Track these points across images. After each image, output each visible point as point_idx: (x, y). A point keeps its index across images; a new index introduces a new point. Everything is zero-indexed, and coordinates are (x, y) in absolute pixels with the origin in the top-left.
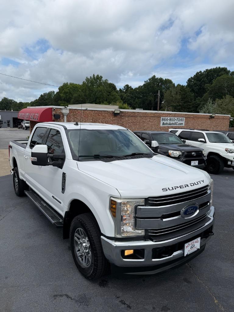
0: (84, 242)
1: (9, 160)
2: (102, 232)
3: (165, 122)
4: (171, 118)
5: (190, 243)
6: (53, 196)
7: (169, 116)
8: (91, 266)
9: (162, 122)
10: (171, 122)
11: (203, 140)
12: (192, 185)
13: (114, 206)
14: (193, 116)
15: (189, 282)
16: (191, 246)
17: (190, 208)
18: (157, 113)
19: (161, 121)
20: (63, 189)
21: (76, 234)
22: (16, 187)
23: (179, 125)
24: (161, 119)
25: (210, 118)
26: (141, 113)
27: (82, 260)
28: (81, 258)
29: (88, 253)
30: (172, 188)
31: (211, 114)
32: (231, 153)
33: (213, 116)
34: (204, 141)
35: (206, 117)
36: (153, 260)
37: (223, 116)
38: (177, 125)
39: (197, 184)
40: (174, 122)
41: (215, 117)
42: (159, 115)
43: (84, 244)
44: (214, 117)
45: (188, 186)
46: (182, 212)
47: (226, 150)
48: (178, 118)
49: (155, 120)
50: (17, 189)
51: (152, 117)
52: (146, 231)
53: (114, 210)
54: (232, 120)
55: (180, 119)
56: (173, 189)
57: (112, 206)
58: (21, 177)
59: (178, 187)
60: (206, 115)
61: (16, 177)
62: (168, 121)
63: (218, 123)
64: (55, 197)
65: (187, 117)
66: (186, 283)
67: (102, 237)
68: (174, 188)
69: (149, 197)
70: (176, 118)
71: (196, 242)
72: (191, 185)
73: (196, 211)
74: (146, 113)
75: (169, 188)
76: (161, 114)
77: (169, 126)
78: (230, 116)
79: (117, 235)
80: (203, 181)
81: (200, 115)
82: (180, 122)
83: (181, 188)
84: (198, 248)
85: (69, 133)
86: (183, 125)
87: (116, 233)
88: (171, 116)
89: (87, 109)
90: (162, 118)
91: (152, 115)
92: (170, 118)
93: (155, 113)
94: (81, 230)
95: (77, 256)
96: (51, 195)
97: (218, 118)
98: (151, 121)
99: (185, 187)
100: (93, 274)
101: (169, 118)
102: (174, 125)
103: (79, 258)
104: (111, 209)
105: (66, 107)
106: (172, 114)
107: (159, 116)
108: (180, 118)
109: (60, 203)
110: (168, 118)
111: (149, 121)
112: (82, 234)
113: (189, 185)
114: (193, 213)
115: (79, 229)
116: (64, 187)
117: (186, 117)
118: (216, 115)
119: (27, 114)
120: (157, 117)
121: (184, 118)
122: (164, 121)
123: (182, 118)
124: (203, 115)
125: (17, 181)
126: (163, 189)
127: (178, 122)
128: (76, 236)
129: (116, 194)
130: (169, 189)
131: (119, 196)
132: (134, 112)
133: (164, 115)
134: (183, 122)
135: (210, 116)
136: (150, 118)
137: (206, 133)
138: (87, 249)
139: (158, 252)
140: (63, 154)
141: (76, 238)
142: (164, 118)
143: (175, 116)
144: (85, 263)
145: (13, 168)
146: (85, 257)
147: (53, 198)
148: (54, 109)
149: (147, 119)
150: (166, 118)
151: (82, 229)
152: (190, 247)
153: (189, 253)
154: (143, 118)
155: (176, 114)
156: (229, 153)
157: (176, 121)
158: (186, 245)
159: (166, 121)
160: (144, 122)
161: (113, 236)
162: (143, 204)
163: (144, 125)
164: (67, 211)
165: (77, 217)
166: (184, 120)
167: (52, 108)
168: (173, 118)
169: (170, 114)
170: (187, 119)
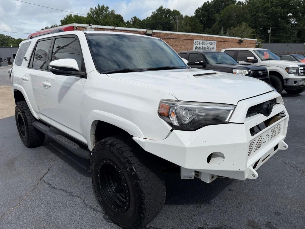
3: (198, 46)
4: (204, 41)
7: (201, 39)
9: (194, 46)
10: (204, 46)
14: (224, 40)
19: (194, 44)
23: (211, 50)
24: (194, 43)
25: (239, 42)
26: (173, 34)
31: (240, 38)
33: (242, 39)
35: (236, 41)
37: (250, 40)
38: (209, 50)
40: (206, 46)
41: (244, 42)
42: (192, 38)
44: (242, 41)
48: (210, 41)
49: (188, 43)
51: (185, 40)
54: (258, 45)
60: (236, 39)
62: (201, 44)
65: (219, 41)
70: (208, 42)
74: (179, 35)
76: (194, 37)
77: (202, 50)
78: (256, 40)
81: (230, 38)
82: (212, 46)
86: (215, 50)
88: (203, 39)
89: (115, 28)
90: (195, 41)
91: (185, 38)
93: (189, 35)
97: (247, 42)
98: (184, 44)
101: (201, 41)
102: (206, 50)
105: (91, 24)
106: (204, 36)
108: (212, 42)
110: (200, 41)
111: (182, 44)
117: (217, 40)
118: (245, 39)
120: (189, 39)
121: (216, 42)
122: (196, 45)
123: (214, 42)
124: (233, 39)
127: (210, 46)
132: (166, 33)
133: (197, 38)
134: (215, 46)
135: (239, 40)
136: (183, 41)
142: (197, 41)
143: (207, 39)
148: (77, 28)
149: (180, 42)
150: (199, 41)
154: (176, 41)
155: (208, 36)
157: (208, 45)
159: (199, 44)
160: (177, 45)
163: (177, 49)
167: (73, 26)
168: (206, 41)
169: (203, 37)
170: (218, 43)
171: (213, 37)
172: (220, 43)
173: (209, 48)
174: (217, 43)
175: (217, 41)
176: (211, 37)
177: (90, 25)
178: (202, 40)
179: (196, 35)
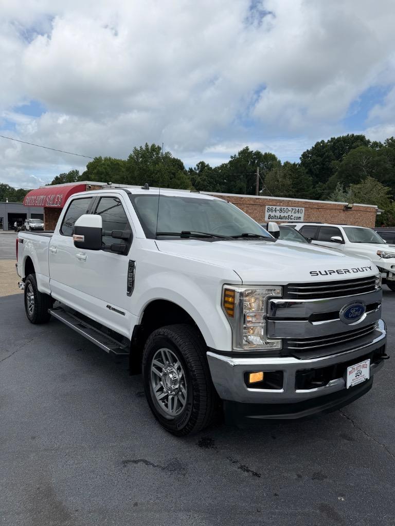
0: (172, 372)
1: (15, 266)
2: (208, 345)
3: (273, 214)
4: (283, 207)
5: (356, 367)
6: (108, 306)
7: (278, 204)
8: (186, 409)
9: (267, 215)
10: (282, 215)
11: (339, 238)
12: (355, 270)
13: (230, 299)
14: (318, 206)
15: (350, 439)
16: (356, 372)
17: (354, 307)
18: (259, 199)
19: (266, 211)
20: (130, 289)
21: (155, 362)
22: (30, 309)
23: (296, 220)
24: (266, 209)
25: (345, 209)
26: (232, 197)
27: (166, 405)
28: (163, 402)
29: (179, 389)
30: (325, 271)
31: (347, 204)
32: (387, 258)
33: (350, 205)
34: (341, 240)
35: (339, 208)
36: (298, 391)
37: (365, 207)
38: (292, 220)
39: (362, 270)
40: (286, 215)
41: (353, 209)
42: (262, 203)
43: (171, 376)
44: (351, 208)
45: (348, 271)
46: (342, 312)
47: (378, 254)
48: (294, 208)
49: (256, 209)
50: (31, 313)
51: (251, 205)
52: (284, 341)
53: (231, 306)
54: (380, 213)
55: (297, 210)
56: (327, 274)
57: (226, 299)
58: (41, 288)
59: (334, 272)
60: (339, 205)
61: (29, 291)
62: (278, 212)
63: (357, 219)
64: (113, 306)
65: (308, 208)
66: (346, 441)
67: (209, 353)
68: (328, 272)
69: (290, 285)
70: (290, 208)
71: (364, 367)
72: (353, 271)
73: (362, 314)
74: (242, 198)
75: (320, 272)
76: (266, 201)
77: (280, 220)
78: (376, 206)
79: (236, 347)
80: (370, 268)
81: (329, 204)
82: (297, 215)
83: (338, 273)
84: (366, 378)
85: (136, 200)
86: (302, 220)
87: (234, 345)
88: (281, 204)
90: (267, 207)
91: (252, 202)
92: (280, 207)
93: (257, 199)
94: (165, 352)
95: (156, 400)
96: (104, 305)
97: (358, 210)
98: (249, 211)
99: (345, 272)
100: (190, 424)
101: (278, 208)
102: (287, 220)
103: (160, 402)
104: (224, 305)
105: (110, 183)
106: (283, 200)
107: (262, 205)
108: (297, 208)
109: (123, 313)
110: (276, 207)
112: (167, 359)
113: (351, 271)
114: (359, 317)
115: (162, 350)
116: (130, 285)
117: (306, 206)
118: (355, 204)
119: (42, 197)
120: (258, 205)
121: (303, 209)
122: (270, 213)
123: (300, 208)
124: (334, 204)
125: (33, 297)
126: (311, 273)
127: (293, 214)
128: (154, 365)
129: (234, 278)
130: (321, 274)
131: (238, 282)
132: (222, 196)
133: (271, 203)
134: (302, 215)
135: (345, 207)
136: (248, 207)
137: (343, 228)
138: (175, 384)
139: (305, 377)
140: (128, 231)
141: (153, 369)
142: (271, 207)
143: (288, 204)
144: (172, 408)
145: (23, 276)
146: (173, 399)
147: (108, 309)
148: (90, 187)
149: (243, 208)
150: (274, 207)
151: (166, 350)
152: (354, 374)
153: (353, 384)
155: (290, 201)
156: (384, 258)
157: (290, 213)
158: (349, 369)
159: (274, 212)
161: (229, 349)
162: (280, 295)
164: (137, 324)
165: (156, 331)
166: (303, 211)
167: (85, 185)
168: (286, 208)
169: (281, 201)
170: (308, 210)
171: (299, 201)
172: (310, 210)
173: (292, 217)
174: (305, 211)
175: (305, 208)
176: (294, 201)
177: (108, 184)
178: (280, 206)
179: (270, 199)
